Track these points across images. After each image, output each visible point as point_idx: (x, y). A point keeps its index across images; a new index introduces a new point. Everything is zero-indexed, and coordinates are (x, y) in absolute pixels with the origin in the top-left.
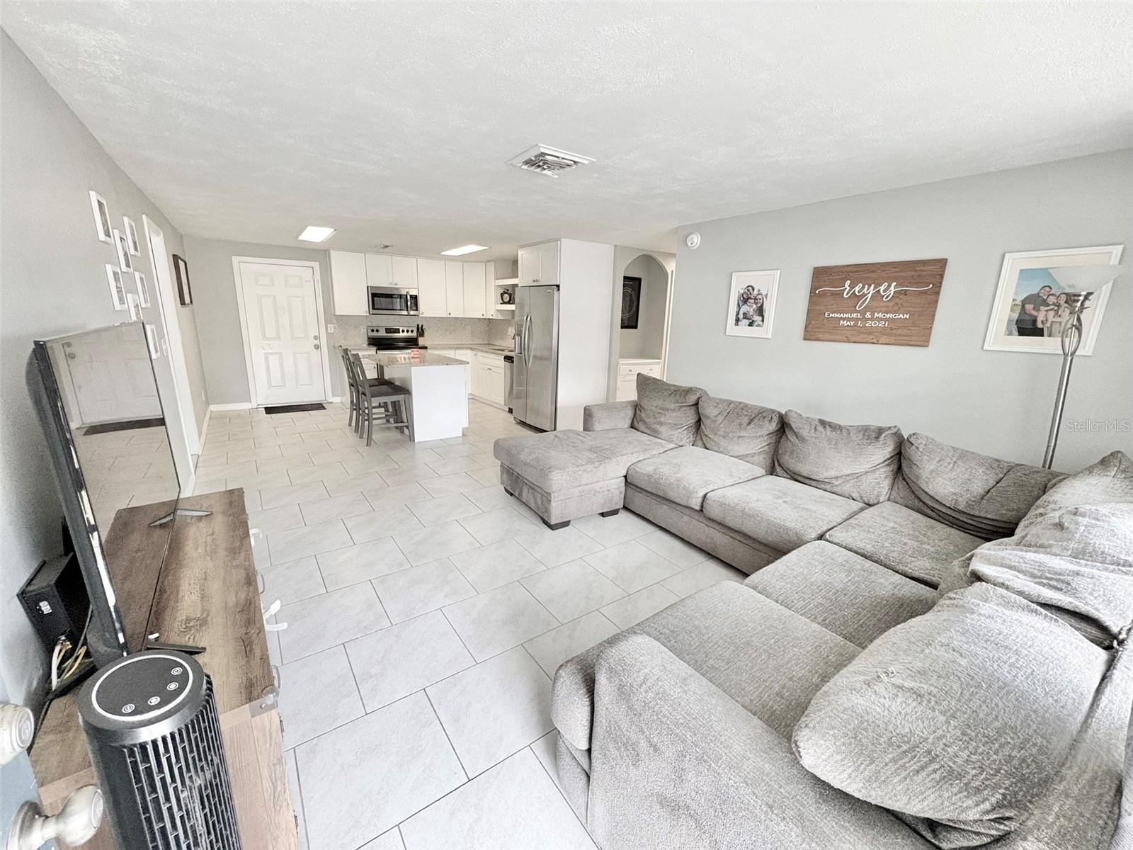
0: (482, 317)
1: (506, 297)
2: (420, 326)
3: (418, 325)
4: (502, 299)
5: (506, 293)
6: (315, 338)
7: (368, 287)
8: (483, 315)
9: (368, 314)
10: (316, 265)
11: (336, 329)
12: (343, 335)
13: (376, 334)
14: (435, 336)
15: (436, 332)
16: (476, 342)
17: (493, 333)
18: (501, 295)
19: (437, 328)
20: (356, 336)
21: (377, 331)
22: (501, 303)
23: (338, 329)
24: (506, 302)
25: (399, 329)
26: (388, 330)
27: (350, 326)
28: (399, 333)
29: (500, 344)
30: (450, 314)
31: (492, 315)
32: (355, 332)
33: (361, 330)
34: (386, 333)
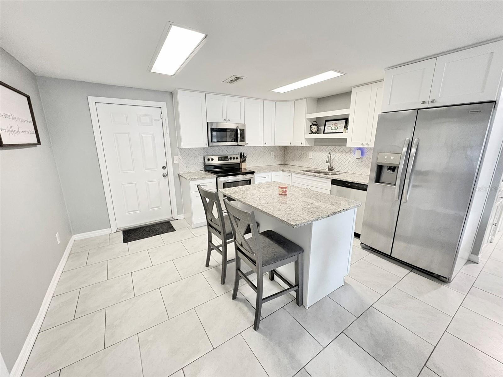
1: (314, 128)
2: (243, 154)
3: (241, 153)
4: (311, 130)
5: (314, 125)
6: (164, 168)
7: (207, 123)
8: (291, 143)
9: (207, 146)
10: (163, 105)
11: (180, 159)
12: (185, 164)
13: (211, 162)
14: (253, 161)
15: (252, 158)
16: (277, 163)
17: (289, 156)
18: (310, 126)
19: (253, 155)
20: (195, 164)
21: (212, 159)
22: (310, 133)
23: (182, 159)
24: (314, 132)
25: (228, 157)
26: (220, 159)
27: (191, 157)
28: (228, 160)
29: (298, 165)
30: (265, 143)
31: (301, 143)
32: (195, 161)
33: (199, 159)
34: (219, 161)
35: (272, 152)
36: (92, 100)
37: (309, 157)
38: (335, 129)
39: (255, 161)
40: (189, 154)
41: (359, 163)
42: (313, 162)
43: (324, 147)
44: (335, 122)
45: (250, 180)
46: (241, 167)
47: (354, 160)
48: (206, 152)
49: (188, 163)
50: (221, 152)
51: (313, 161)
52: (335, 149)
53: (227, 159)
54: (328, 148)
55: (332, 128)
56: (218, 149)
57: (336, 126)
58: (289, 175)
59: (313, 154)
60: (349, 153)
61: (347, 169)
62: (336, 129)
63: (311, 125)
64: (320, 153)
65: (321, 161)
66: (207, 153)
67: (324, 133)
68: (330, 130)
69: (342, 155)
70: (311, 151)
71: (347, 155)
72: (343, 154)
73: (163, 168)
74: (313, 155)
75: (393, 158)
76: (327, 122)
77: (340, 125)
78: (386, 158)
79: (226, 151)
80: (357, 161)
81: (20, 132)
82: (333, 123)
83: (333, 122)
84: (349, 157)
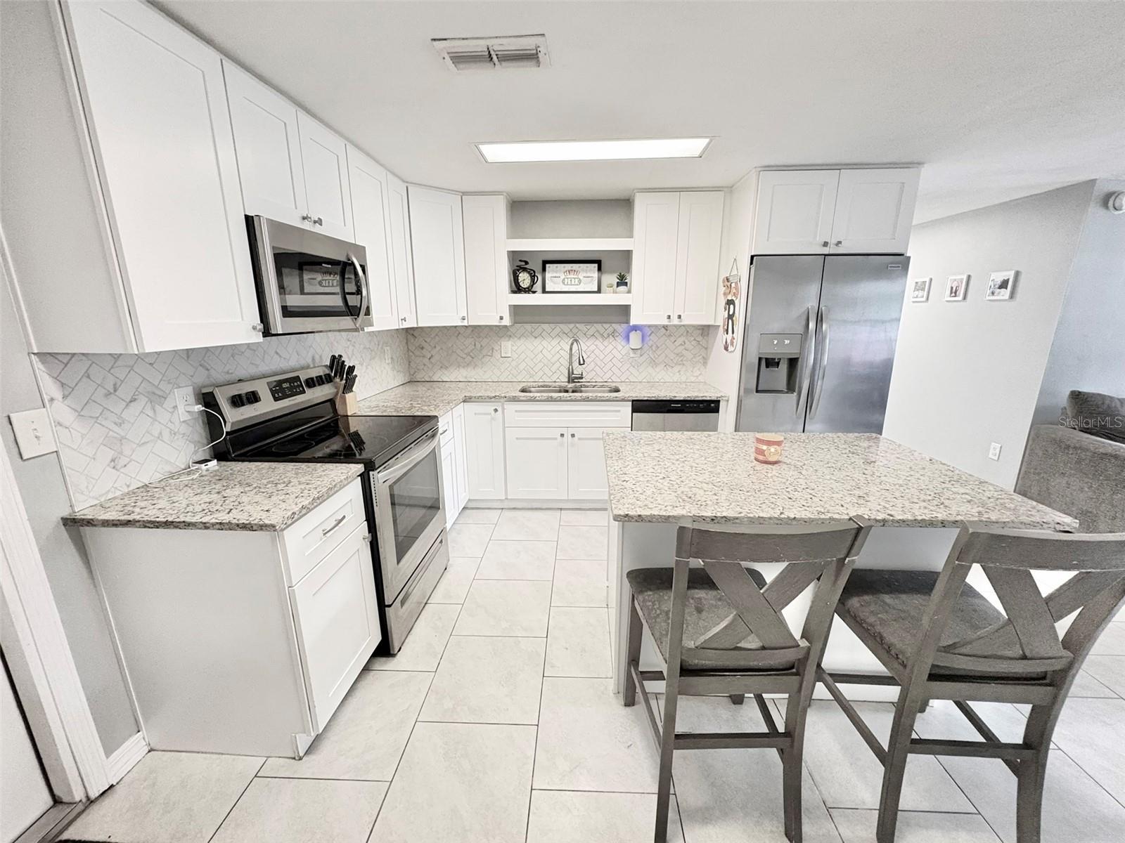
1: (525, 279)
3: (334, 357)
4: (516, 283)
5: (523, 269)
7: (249, 221)
9: (259, 338)
11: (68, 427)
12: (104, 448)
16: (398, 380)
17: (428, 356)
18: (514, 274)
20: (160, 437)
21: (254, 398)
22: (513, 292)
24: (525, 289)
25: (297, 378)
26: (277, 391)
27: (133, 400)
29: (466, 378)
30: (403, 320)
31: (501, 318)
32: (154, 420)
33: (175, 407)
34: (276, 399)
35: (386, 348)
37: (503, 355)
38: (573, 283)
40: (115, 387)
41: (636, 359)
42: (517, 366)
43: (545, 326)
44: (572, 267)
46: (340, 412)
47: (623, 352)
49: (122, 439)
51: (514, 364)
52: (575, 331)
53: (298, 387)
54: (558, 330)
55: (564, 279)
57: (576, 277)
58: (496, 410)
59: (513, 346)
60: (611, 339)
61: (610, 374)
62: (577, 282)
63: (516, 270)
64: (536, 342)
65: (540, 361)
66: (208, 371)
67: (544, 291)
68: (561, 283)
69: (595, 343)
70: (507, 339)
71: (606, 343)
72: (597, 342)
74: (514, 348)
75: (789, 342)
76: (547, 265)
77: (585, 275)
78: (775, 343)
79: (277, 353)
80: (632, 355)
82: (566, 269)
83: (564, 267)
84: (611, 347)
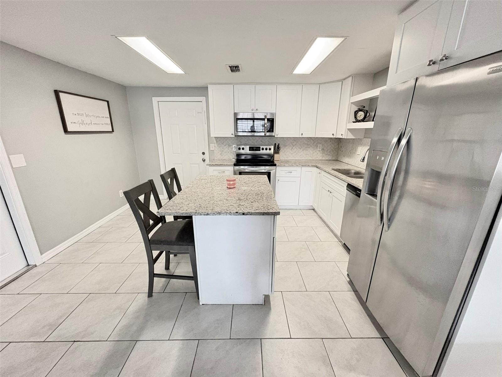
0: (332, 137)
1: (361, 115)
2: (277, 144)
3: (275, 144)
4: (355, 117)
5: (360, 110)
7: (234, 113)
8: (333, 135)
9: (234, 136)
10: (203, 100)
11: (216, 147)
12: (220, 152)
13: (242, 151)
14: (292, 154)
15: (291, 150)
16: (325, 158)
17: (342, 150)
18: (355, 113)
19: (292, 146)
20: (229, 152)
21: (243, 149)
22: (354, 122)
23: (217, 147)
24: (359, 120)
25: (260, 147)
26: (251, 149)
27: (225, 145)
28: (260, 151)
29: (348, 162)
30: (302, 134)
31: (342, 135)
32: (228, 149)
34: (250, 150)
35: (319, 145)
36: (155, 100)
37: (358, 154)
39: (296, 153)
40: (223, 143)
45: (270, 172)
48: (240, 141)
49: (223, 151)
50: (254, 142)
53: (259, 149)
56: (253, 139)
59: (361, 149)
63: (357, 111)
66: (240, 143)
70: (360, 145)
73: (202, 153)
75: (383, 158)
78: (377, 158)
81: (93, 124)
